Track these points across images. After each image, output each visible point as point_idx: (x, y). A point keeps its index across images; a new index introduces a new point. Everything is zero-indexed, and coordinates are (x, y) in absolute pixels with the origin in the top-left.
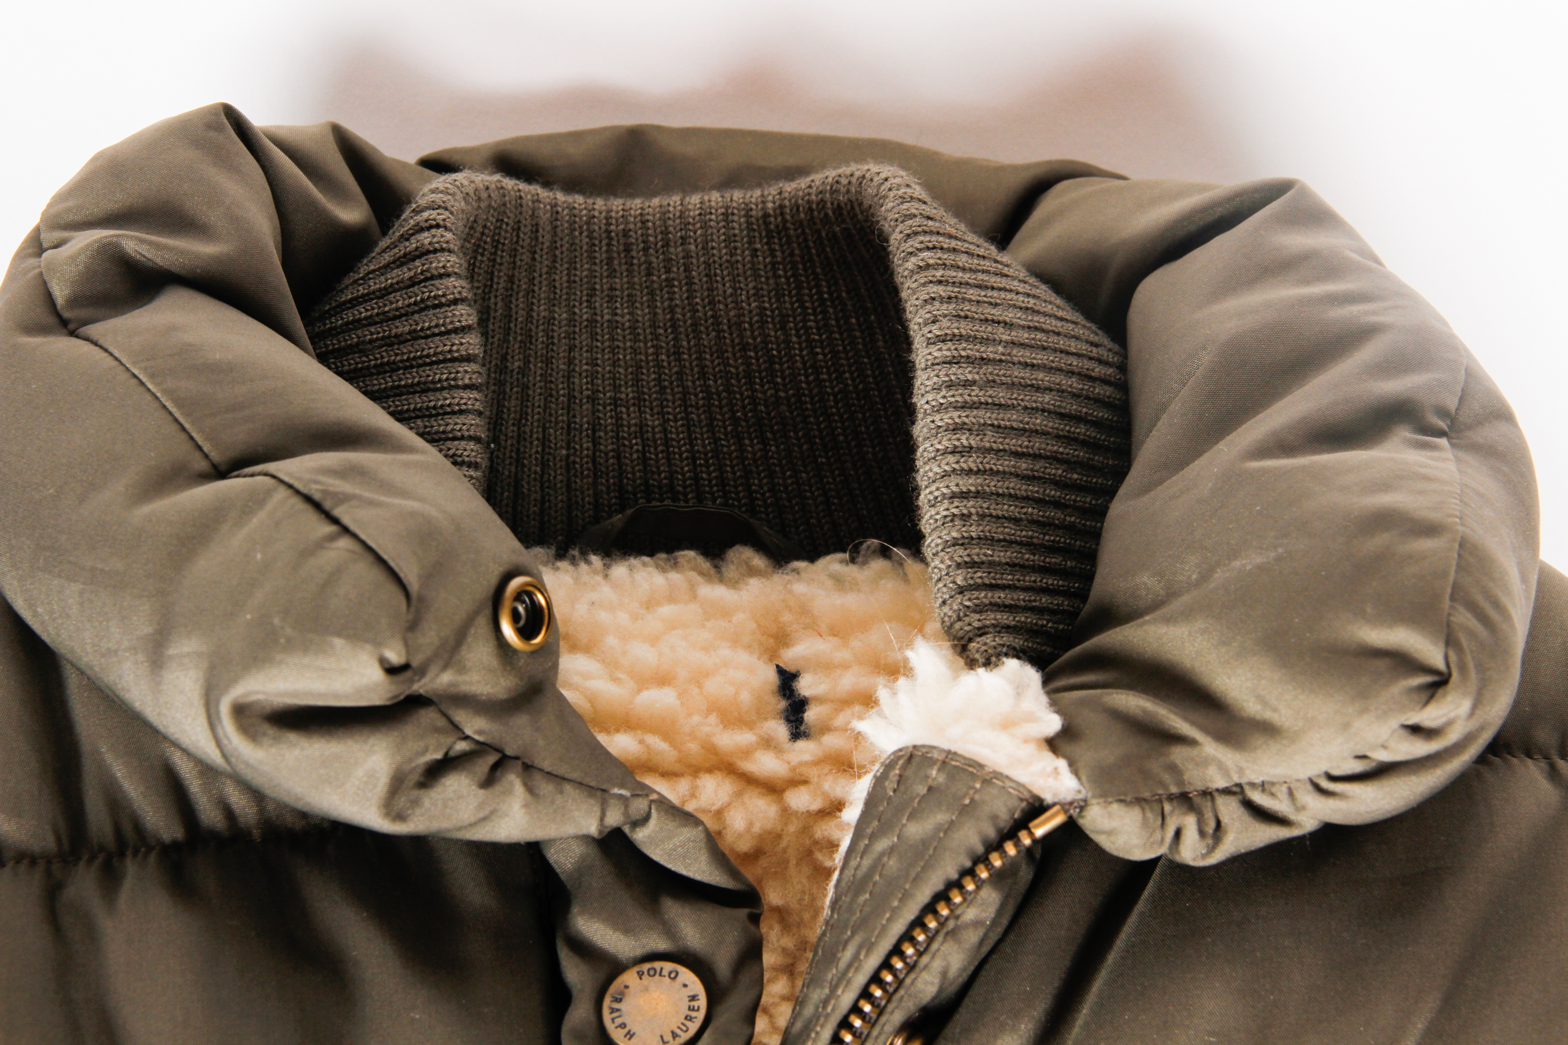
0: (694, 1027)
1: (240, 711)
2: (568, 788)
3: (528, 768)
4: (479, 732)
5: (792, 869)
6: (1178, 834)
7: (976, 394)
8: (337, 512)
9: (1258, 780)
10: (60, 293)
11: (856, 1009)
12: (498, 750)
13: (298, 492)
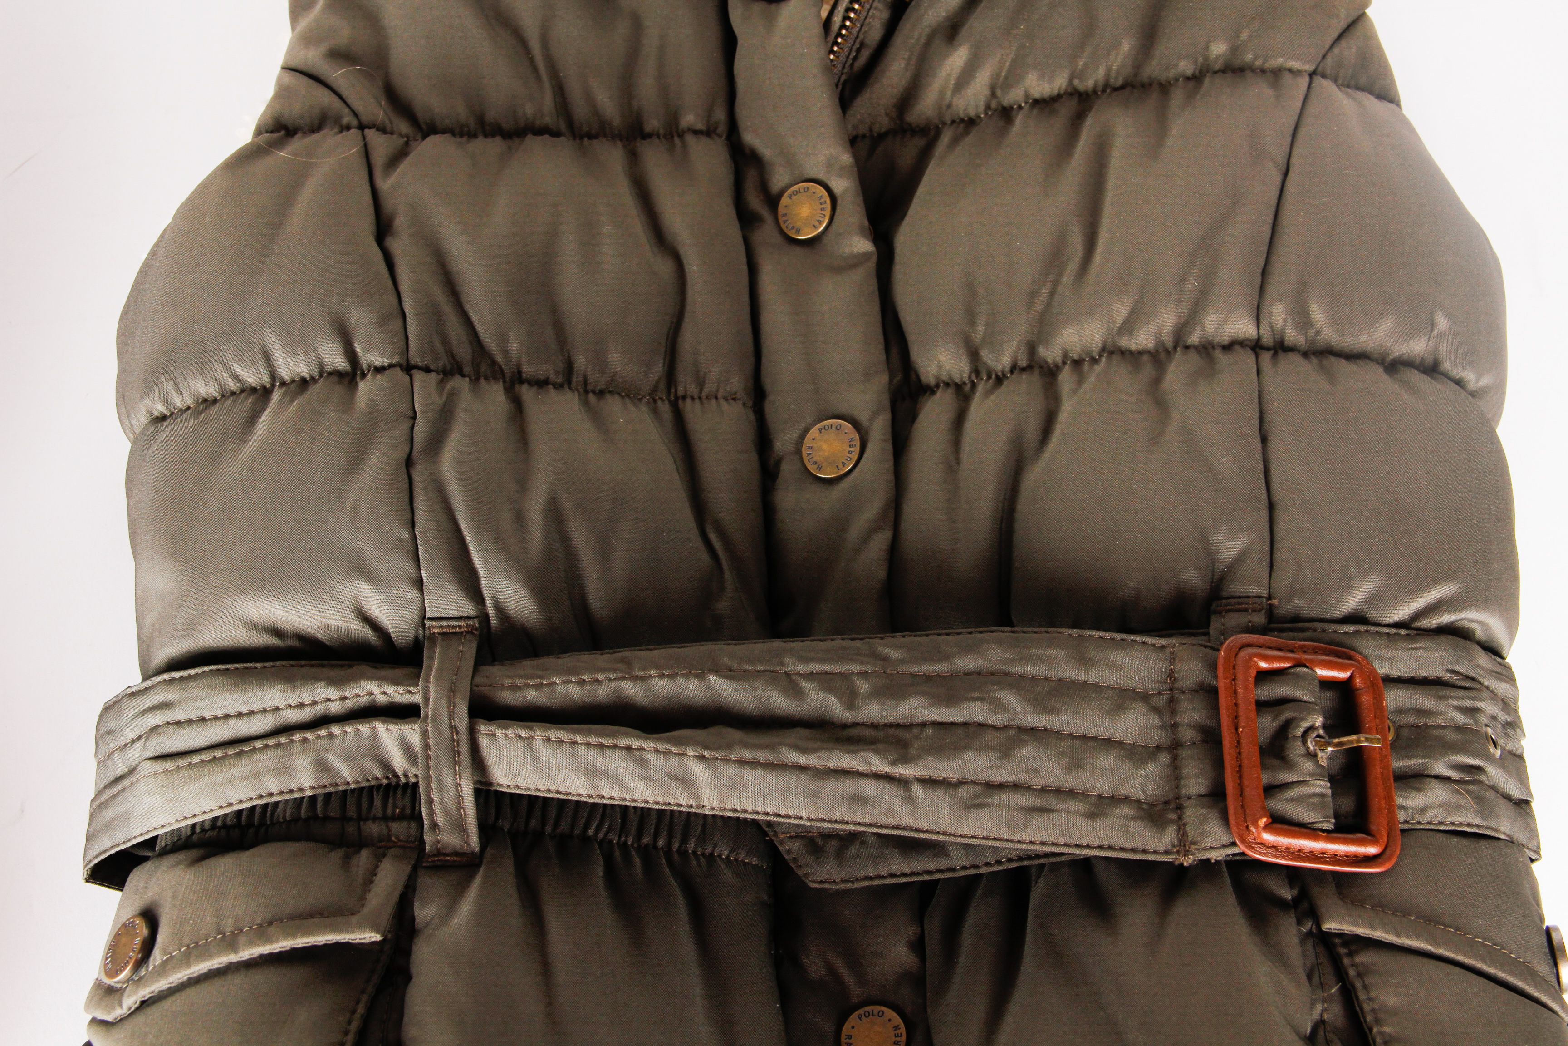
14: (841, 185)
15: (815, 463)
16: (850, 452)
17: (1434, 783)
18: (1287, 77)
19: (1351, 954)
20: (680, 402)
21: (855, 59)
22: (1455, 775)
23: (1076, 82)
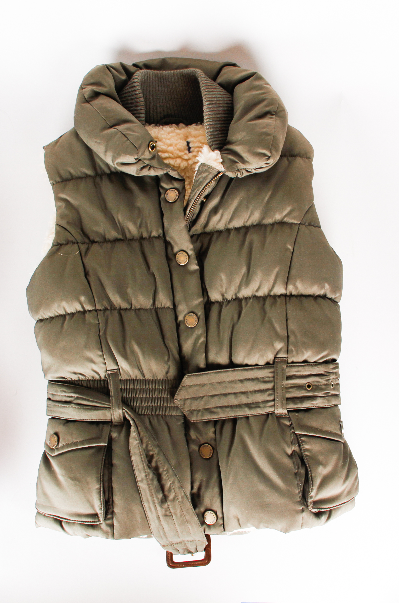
0: (177, 198)
1: (117, 164)
2: (159, 169)
3: (154, 167)
4: (147, 163)
5: (189, 171)
6: (237, 174)
7: (212, 109)
8: (127, 137)
9: (247, 168)
10: (86, 97)
11: (197, 198)
12: (150, 165)
13: (122, 133)
14: (190, 253)
15: (188, 324)
16: (195, 322)
17: (319, 398)
18: (293, 225)
19: (300, 437)
20: (157, 309)
21: (192, 217)
22: (324, 395)
23: (245, 223)
